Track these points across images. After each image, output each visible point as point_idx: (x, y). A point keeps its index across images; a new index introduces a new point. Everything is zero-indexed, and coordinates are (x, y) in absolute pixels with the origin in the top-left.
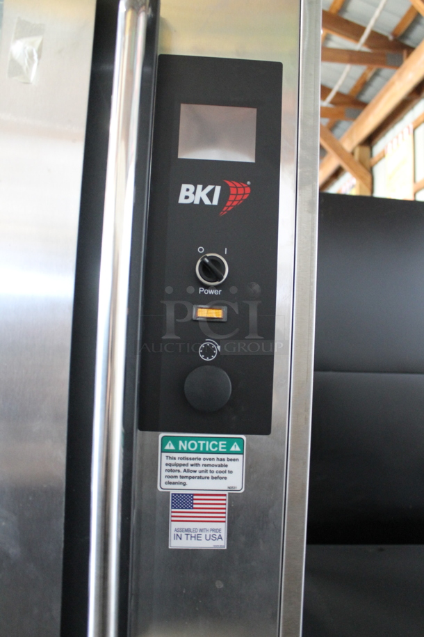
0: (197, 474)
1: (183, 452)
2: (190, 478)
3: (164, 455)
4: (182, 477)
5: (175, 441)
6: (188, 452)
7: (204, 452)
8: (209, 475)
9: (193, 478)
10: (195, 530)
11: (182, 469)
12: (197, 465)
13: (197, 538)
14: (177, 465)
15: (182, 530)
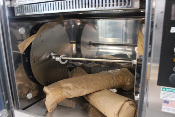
0: (170, 96)
1: (167, 91)
2: (168, 97)
3: (163, 91)
4: (166, 97)
5: (165, 89)
6: (168, 91)
7: (173, 92)
8: (173, 97)
9: (169, 97)
10: (168, 108)
11: (166, 95)
12: (170, 94)
13: (169, 110)
14: (165, 94)
15: (165, 108)
